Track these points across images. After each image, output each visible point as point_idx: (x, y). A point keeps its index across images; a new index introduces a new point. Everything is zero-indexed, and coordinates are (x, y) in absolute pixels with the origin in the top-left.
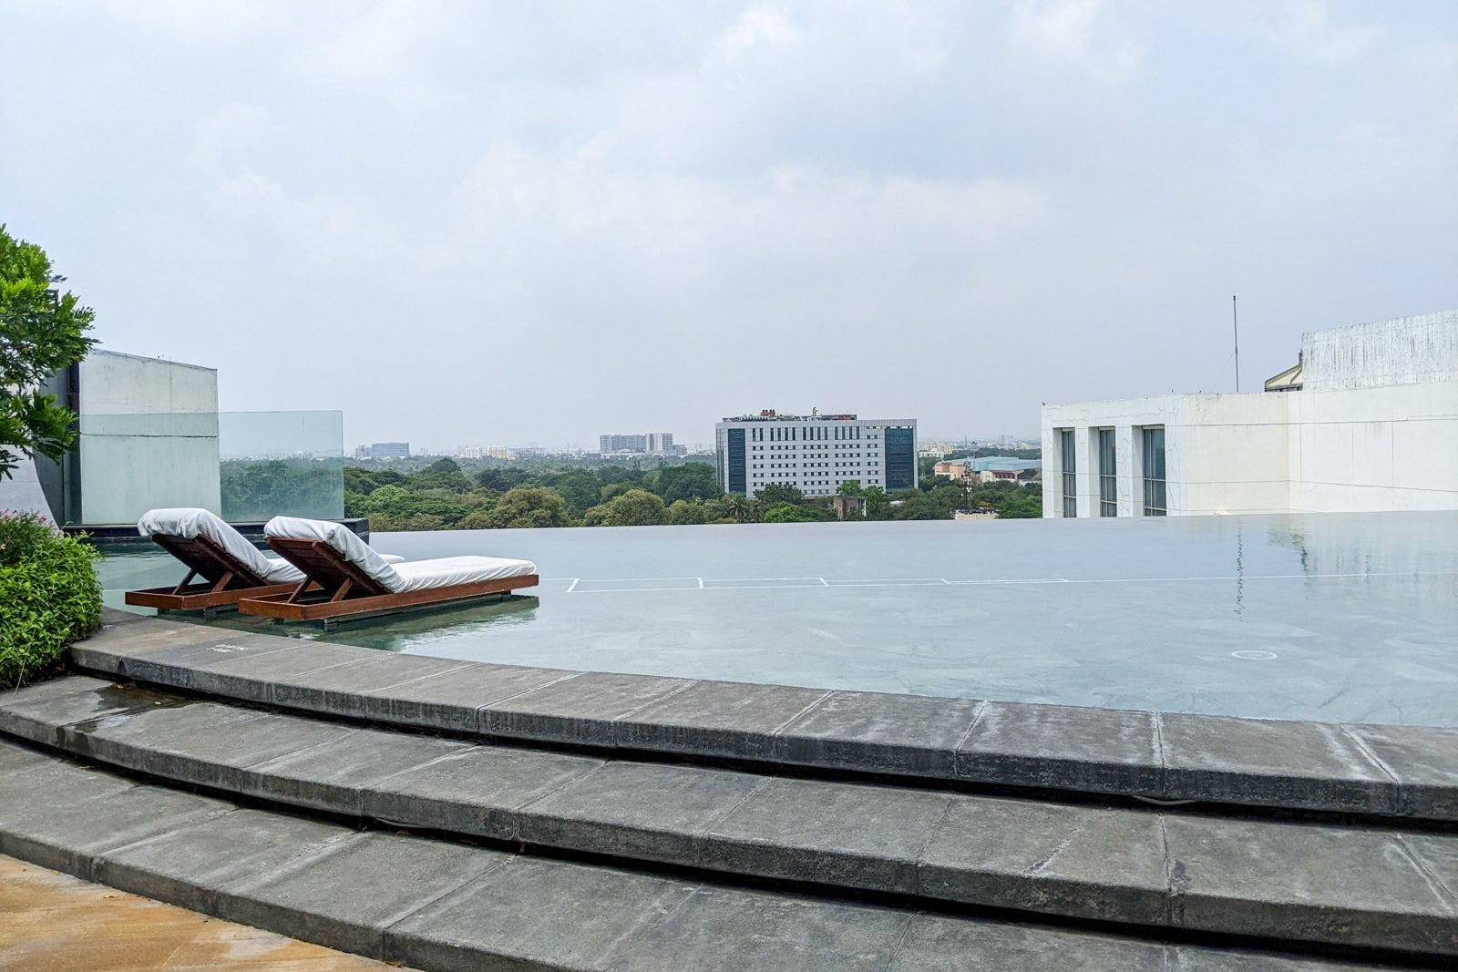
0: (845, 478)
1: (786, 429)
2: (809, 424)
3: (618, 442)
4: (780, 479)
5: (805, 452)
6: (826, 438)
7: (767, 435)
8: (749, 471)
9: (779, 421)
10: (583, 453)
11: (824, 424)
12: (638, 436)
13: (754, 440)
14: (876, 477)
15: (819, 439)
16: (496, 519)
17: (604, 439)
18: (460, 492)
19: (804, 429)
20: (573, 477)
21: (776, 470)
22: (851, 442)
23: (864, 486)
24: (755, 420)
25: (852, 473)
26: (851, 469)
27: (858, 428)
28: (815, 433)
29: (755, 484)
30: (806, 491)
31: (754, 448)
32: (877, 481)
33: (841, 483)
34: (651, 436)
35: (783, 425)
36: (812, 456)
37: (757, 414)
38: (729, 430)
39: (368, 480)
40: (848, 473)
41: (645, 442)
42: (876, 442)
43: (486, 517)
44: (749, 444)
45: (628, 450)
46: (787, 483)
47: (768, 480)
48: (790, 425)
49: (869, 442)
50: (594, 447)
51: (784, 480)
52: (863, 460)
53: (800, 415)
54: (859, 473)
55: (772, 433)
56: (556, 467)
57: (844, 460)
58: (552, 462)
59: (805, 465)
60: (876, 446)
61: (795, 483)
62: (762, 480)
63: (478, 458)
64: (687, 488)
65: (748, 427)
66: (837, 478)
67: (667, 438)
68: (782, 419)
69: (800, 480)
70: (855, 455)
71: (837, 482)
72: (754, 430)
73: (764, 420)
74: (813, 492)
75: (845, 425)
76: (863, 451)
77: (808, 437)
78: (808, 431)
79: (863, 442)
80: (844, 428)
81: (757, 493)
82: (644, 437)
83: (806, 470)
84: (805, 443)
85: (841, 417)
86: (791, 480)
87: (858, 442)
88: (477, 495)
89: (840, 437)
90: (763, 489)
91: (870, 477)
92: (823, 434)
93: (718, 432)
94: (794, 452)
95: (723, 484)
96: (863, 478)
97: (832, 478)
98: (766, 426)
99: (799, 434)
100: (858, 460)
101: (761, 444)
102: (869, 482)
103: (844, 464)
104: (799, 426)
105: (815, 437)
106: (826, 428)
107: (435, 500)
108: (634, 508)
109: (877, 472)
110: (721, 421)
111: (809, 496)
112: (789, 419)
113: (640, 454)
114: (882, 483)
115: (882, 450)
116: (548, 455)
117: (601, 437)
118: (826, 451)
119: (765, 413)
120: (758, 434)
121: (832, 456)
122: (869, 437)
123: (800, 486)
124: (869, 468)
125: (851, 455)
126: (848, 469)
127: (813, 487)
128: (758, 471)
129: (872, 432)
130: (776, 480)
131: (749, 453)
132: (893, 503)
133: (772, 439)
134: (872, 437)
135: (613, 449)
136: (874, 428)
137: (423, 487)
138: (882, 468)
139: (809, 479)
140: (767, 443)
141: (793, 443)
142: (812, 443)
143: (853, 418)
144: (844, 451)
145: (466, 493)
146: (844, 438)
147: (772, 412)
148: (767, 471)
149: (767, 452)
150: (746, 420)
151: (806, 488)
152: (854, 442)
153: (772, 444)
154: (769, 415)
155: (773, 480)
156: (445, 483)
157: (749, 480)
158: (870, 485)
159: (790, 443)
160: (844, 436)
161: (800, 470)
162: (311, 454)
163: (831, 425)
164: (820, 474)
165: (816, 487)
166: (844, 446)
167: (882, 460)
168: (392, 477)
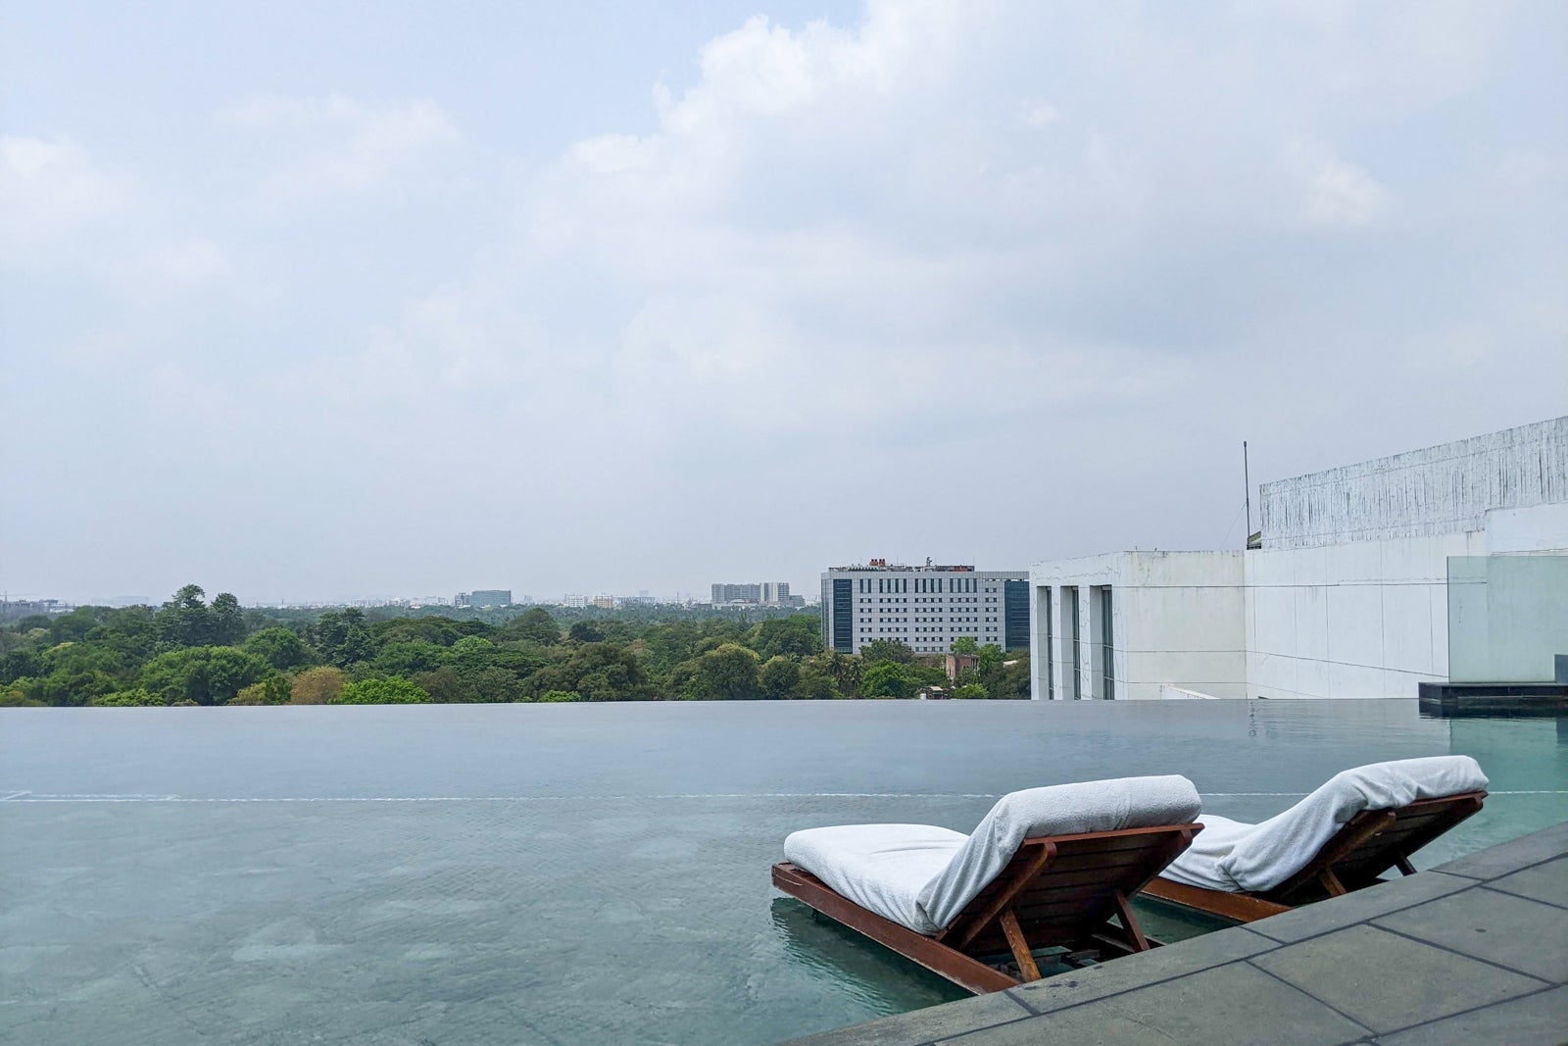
0: (961, 634)
1: (897, 580)
2: (921, 576)
3: (731, 591)
4: (889, 635)
5: (917, 605)
6: (940, 591)
7: (875, 586)
8: (856, 625)
9: (889, 572)
10: (694, 603)
11: (938, 575)
12: (752, 586)
13: (862, 592)
14: (995, 634)
15: (933, 591)
16: (568, 673)
17: (716, 588)
18: (546, 643)
19: (917, 580)
20: (671, 629)
21: (885, 625)
22: (968, 595)
23: (981, 644)
24: (863, 570)
25: (968, 629)
26: (968, 624)
27: (975, 580)
28: (928, 586)
29: (862, 640)
30: (917, 649)
31: (862, 601)
32: (996, 639)
33: (956, 639)
34: (766, 585)
35: (893, 576)
36: (925, 610)
37: (866, 564)
38: (835, 580)
39: (450, 629)
40: (964, 629)
41: (759, 593)
42: (995, 595)
43: (556, 671)
44: (856, 595)
45: (741, 601)
46: (898, 639)
47: (876, 635)
48: (901, 576)
49: (987, 595)
50: (705, 597)
51: (894, 635)
52: (981, 615)
53: (913, 565)
54: (976, 629)
55: (881, 584)
56: (662, 618)
57: (960, 615)
58: (658, 613)
59: (917, 620)
60: (995, 600)
61: (906, 639)
62: (870, 635)
63: (582, 607)
64: (789, 642)
65: (855, 577)
66: (952, 634)
67: (783, 589)
68: (892, 569)
69: (911, 635)
70: (972, 610)
71: (952, 639)
72: (862, 581)
73: (873, 570)
74: (925, 649)
75: (963, 577)
76: (981, 605)
77: (920, 590)
78: (920, 583)
79: (981, 595)
80: (959, 580)
81: (863, 649)
82: (759, 587)
83: (918, 625)
84: (917, 596)
85: (957, 569)
86: (901, 635)
87: (975, 595)
88: (564, 648)
89: (956, 589)
90: (870, 645)
91: (988, 634)
92: (936, 586)
93: (824, 583)
94: (905, 606)
95: (828, 639)
96: (981, 635)
97: (947, 635)
98: (875, 577)
99: (911, 586)
100: (975, 615)
101: (869, 596)
102: (988, 639)
103: (960, 620)
104: (911, 577)
105: (928, 589)
106: (940, 580)
107: (514, 652)
108: (721, 664)
109: (996, 629)
110: (828, 570)
111: (921, 653)
112: (901, 569)
113: (754, 605)
114: (1002, 642)
115: (1001, 605)
116: (658, 605)
117: (713, 586)
118: (940, 605)
119: (874, 562)
120: (866, 586)
121: (946, 610)
122: (987, 590)
123: (912, 644)
124: (988, 624)
125: (968, 610)
126: (964, 624)
127: (925, 644)
128: (866, 626)
129: (991, 585)
130: (886, 636)
131: (856, 606)
132: (1007, 663)
133: (881, 591)
134: (991, 590)
135: (726, 599)
136: (994, 580)
137: (509, 638)
138: (1001, 625)
139: (921, 635)
140: (875, 595)
141: (904, 596)
142: (925, 595)
143: (971, 569)
144: (960, 605)
145: (552, 645)
146: (960, 591)
147: (882, 562)
148: (876, 625)
149: (876, 605)
150: (853, 570)
151: (917, 644)
152: (971, 595)
153: (881, 596)
154: (878, 565)
155: (882, 635)
156: (532, 634)
157: (856, 635)
158: (988, 643)
159: (901, 596)
160: (959, 588)
161: (911, 625)
162: (408, 602)
163: (946, 576)
164: (933, 629)
165: (929, 644)
166: (960, 600)
167: (1001, 615)
168: (478, 628)
